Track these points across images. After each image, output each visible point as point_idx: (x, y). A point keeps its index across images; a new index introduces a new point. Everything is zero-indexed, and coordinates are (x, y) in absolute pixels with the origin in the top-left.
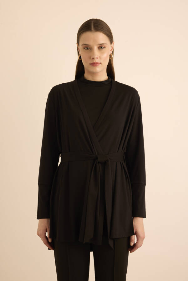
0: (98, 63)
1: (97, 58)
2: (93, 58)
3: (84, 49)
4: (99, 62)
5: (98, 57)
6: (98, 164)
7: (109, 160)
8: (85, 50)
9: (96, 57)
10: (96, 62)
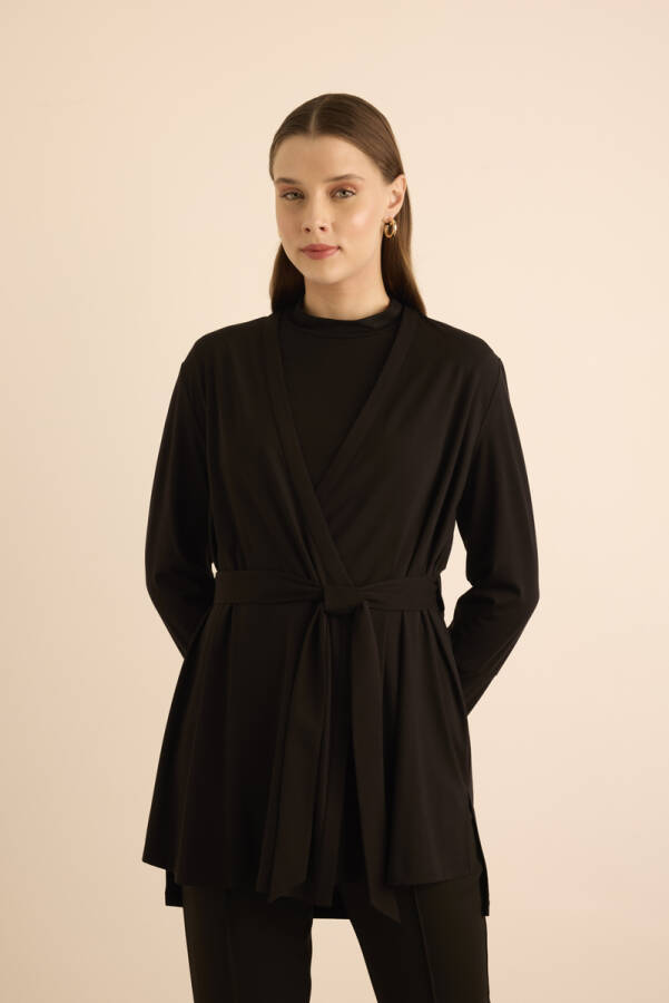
0: (329, 248)
1: (322, 229)
2: (308, 230)
3: (285, 196)
4: (332, 243)
5: (328, 225)
6: (324, 620)
7: (367, 606)
8: (287, 202)
9: (319, 223)
10: (321, 245)
